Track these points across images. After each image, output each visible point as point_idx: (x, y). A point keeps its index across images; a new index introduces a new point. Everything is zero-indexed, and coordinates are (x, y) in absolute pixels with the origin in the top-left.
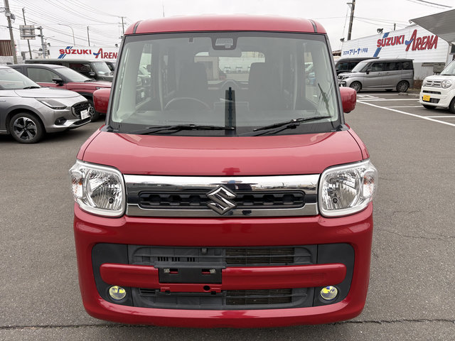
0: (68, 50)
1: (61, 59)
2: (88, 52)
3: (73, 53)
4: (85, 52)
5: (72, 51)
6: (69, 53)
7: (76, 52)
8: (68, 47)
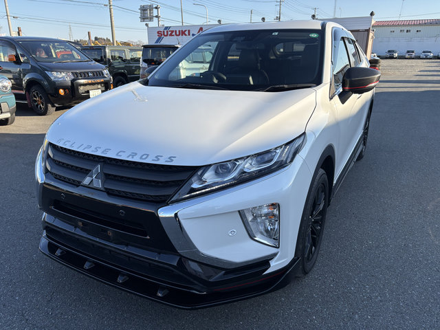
0: (166, 31)
1: (158, 44)
2: (187, 33)
3: (171, 35)
4: (183, 33)
5: (169, 33)
6: (167, 35)
7: (174, 34)
8: (166, 28)
